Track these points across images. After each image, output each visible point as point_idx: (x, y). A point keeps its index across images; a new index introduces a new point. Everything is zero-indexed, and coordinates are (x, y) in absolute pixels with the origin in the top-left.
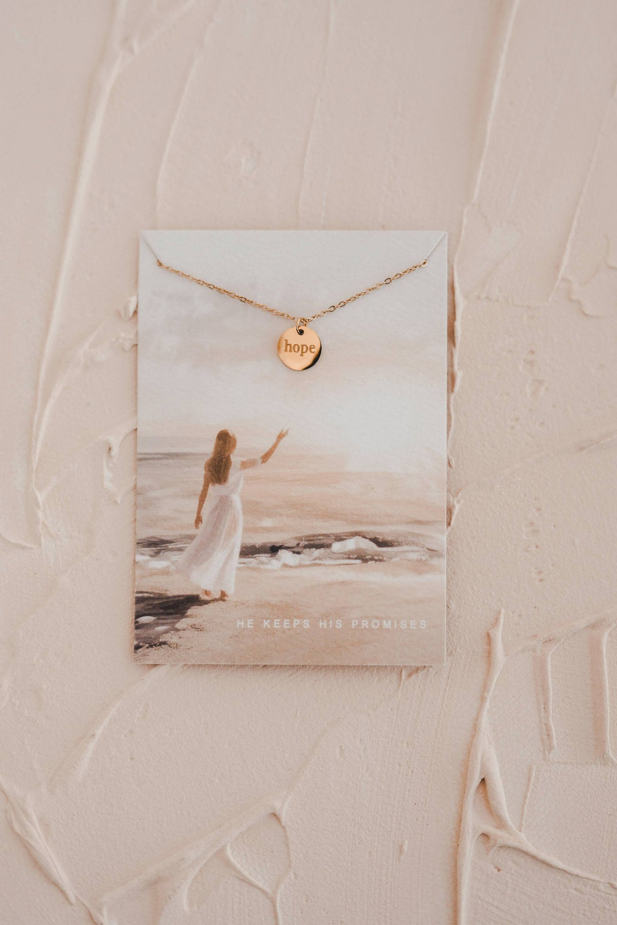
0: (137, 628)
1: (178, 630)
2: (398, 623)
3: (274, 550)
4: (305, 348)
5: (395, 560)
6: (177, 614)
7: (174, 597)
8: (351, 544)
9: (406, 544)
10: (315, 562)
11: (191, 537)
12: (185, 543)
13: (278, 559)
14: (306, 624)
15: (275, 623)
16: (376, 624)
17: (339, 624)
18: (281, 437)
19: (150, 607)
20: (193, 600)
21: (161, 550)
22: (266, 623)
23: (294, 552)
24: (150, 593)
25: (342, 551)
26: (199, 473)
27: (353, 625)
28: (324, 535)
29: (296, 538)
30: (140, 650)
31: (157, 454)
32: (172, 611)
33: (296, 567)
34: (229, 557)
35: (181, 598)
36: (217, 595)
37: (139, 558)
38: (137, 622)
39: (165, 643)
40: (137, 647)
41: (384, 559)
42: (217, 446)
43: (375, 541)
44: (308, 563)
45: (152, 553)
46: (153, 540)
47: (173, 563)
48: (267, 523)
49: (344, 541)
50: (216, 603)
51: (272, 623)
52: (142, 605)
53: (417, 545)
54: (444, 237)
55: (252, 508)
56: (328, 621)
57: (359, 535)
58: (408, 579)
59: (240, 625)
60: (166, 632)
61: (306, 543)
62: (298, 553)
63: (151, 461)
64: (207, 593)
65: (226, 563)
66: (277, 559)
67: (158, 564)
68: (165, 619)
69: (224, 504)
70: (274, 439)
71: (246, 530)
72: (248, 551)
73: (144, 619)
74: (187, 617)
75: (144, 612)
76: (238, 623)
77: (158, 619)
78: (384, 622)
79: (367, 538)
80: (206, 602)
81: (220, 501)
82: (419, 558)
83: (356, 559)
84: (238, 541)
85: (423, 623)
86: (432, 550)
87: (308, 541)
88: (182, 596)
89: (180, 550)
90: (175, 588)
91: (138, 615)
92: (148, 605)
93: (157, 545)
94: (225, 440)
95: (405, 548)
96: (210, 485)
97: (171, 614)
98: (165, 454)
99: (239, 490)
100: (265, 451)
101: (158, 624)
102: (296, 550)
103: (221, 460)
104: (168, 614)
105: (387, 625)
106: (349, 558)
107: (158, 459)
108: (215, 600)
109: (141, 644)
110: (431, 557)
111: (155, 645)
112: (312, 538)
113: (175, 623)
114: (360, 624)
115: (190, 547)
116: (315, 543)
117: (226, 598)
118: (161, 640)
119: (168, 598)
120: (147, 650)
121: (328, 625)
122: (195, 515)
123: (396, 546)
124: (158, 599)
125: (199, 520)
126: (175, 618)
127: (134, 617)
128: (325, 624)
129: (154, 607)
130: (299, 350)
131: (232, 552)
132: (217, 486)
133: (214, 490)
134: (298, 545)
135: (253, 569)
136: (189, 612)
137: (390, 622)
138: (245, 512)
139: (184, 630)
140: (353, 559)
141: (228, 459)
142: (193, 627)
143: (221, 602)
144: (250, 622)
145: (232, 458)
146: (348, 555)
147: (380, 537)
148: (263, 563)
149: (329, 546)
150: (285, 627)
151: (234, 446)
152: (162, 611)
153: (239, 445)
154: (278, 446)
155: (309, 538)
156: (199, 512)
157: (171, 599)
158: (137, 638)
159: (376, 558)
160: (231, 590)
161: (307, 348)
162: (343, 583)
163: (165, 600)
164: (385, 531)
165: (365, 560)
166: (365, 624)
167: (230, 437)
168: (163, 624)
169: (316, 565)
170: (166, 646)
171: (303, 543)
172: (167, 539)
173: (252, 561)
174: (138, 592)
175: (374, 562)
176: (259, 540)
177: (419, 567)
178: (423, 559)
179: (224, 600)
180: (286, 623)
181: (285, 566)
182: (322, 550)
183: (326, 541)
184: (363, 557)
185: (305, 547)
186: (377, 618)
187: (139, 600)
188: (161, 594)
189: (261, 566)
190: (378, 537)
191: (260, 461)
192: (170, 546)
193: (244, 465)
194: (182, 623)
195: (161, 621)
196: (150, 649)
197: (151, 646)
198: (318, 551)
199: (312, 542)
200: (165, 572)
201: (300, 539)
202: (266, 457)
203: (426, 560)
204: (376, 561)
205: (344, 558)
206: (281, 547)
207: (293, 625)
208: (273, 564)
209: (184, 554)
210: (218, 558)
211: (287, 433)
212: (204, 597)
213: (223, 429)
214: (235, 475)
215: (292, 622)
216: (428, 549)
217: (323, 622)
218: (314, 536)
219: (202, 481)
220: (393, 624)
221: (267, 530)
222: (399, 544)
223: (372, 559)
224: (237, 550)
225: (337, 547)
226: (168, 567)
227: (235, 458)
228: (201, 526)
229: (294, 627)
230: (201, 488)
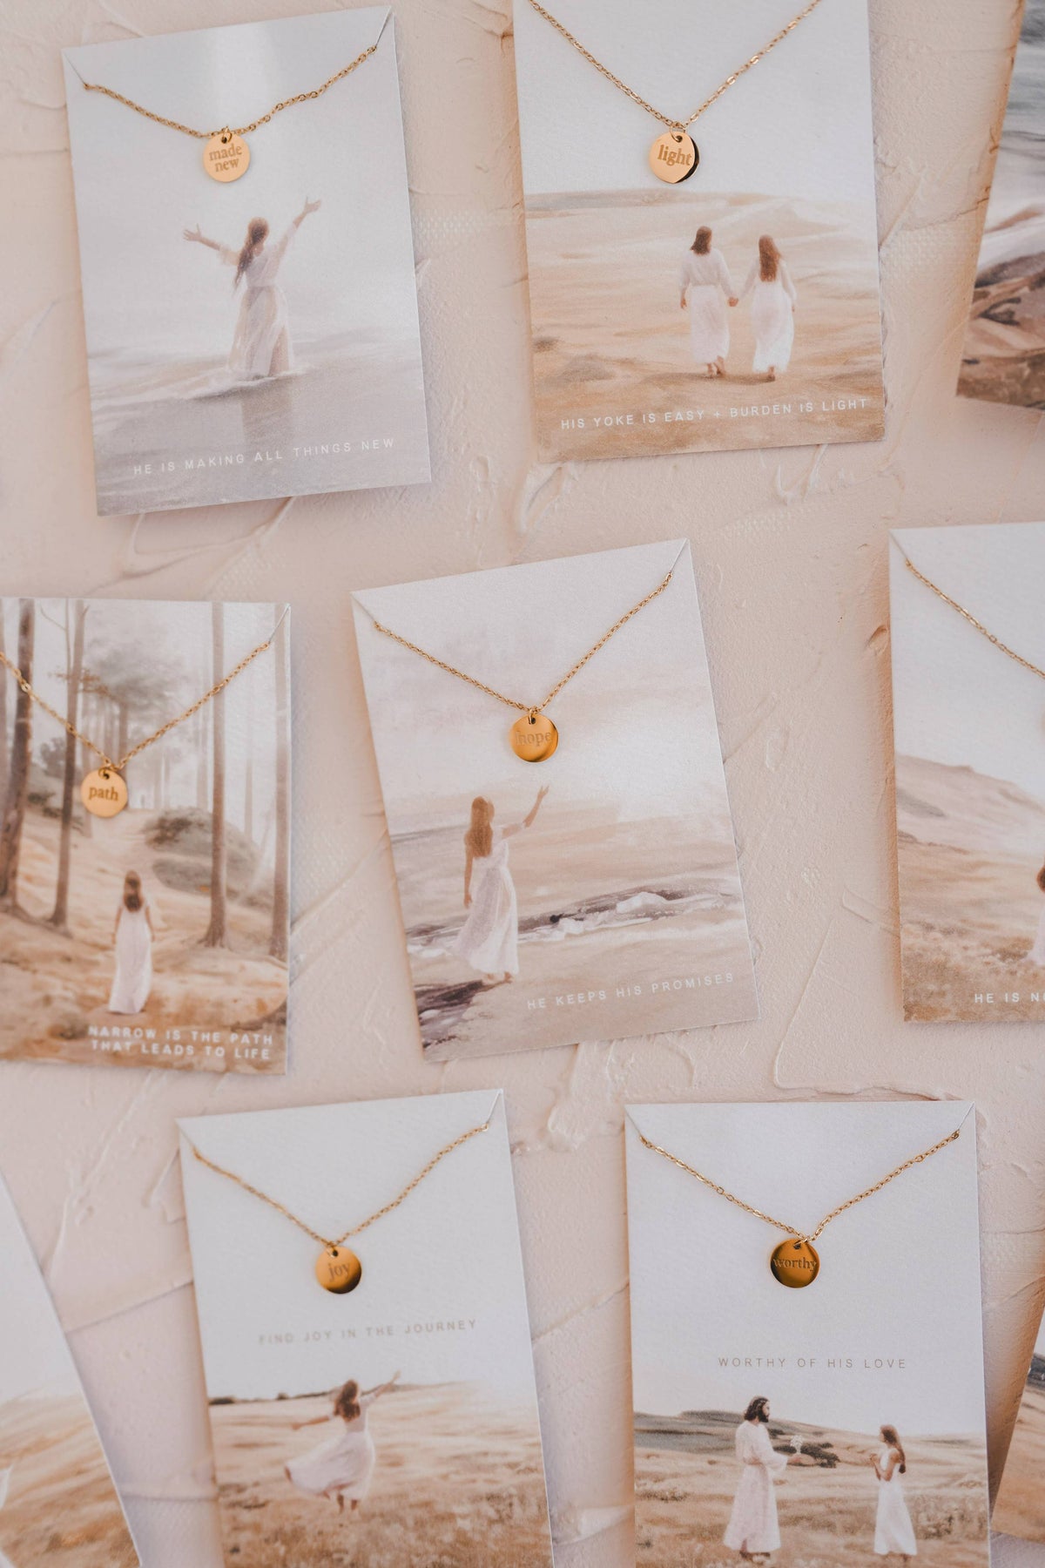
0: (422, 1024)
1: (465, 1021)
2: (702, 980)
3: (554, 919)
4: (540, 736)
5: (689, 911)
6: (460, 1003)
7: (456, 986)
8: (637, 902)
9: (698, 893)
10: (601, 926)
11: (463, 919)
12: (457, 926)
13: (561, 930)
14: (603, 995)
15: (569, 999)
16: (677, 985)
17: (638, 990)
18: (541, 795)
19: (432, 1000)
20: (476, 987)
21: (433, 937)
22: (559, 1001)
23: (576, 919)
24: (430, 985)
25: (629, 910)
26: (460, 848)
27: (654, 989)
28: (606, 896)
29: (576, 904)
30: (429, 1047)
31: (411, 834)
32: (456, 1001)
33: (581, 935)
34: (507, 934)
35: (463, 986)
36: (501, 978)
37: (411, 949)
38: (420, 1019)
39: (454, 1037)
40: (426, 1045)
41: (676, 912)
42: (474, 815)
43: (663, 894)
44: (593, 928)
45: (424, 942)
46: (423, 927)
47: (449, 949)
48: (542, 891)
49: (629, 900)
50: (501, 987)
51: (565, 999)
52: (423, 999)
53: (709, 892)
54: (686, 544)
55: (523, 878)
56: (626, 989)
57: (644, 891)
58: (706, 930)
59: (532, 1007)
60: (453, 1025)
61: (589, 907)
62: (582, 919)
63: (406, 843)
64: (490, 977)
65: (505, 942)
66: (559, 930)
67: (432, 953)
68: (450, 1011)
69: (492, 877)
70: (534, 800)
71: (520, 903)
72: (527, 926)
73: (427, 1014)
74: (473, 1005)
75: (426, 1006)
76: (529, 1004)
77: (443, 1012)
78: (687, 981)
79: (652, 892)
80: (491, 987)
81: (487, 875)
82: (714, 906)
83: (645, 917)
84: (513, 916)
85: (729, 976)
86: (727, 895)
87: (590, 905)
88: (464, 984)
89: (454, 934)
90: (456, 977)
91: (420, 1012)
92: (429, 998)
93: (427, 933)
94: (481, 808)
95: (698, 897)
96: (474, 860)
97: (456, 1004)
98: (419, 833)
99: (506, 860)
100: (528, 813)
101: (443, 1018)
102: (578, 916)
103: (481, 831)
104: (452, 1005)
105: (690, 983)
106: (638, 917)
107: (413, 839)
108: (500, 983)
109: (429, 1041)
110: (727, 903)
111: (444, 1040)
112: (594, 901)
113: (460, 1014)
114: (661, 987)
115: (464, 930)
116: (598, 907)
117: (511, 979)
118: (450, 1034)
119: (449, 988)
120: (436, 1047)
121: (626, 993)
122: (463, 895)
123: (687, 896)
124: (439, 990)
125: (468, 899)
126: (461, 1008)
127: (415, 1012)
128: (623, 992)
129: (436, 999)
130: (533, 740)
131: (509, 929)
132: (482, 859)
133: (480, 864)
134: (579, 911)
135: (535, 944)
136: (474, 1000)
137: (693, 981)
138: (515, 883)
139: (472, 1020)
140: (641, 917)
141: (488, 828)
142: (482, 1015)
143: (506, 984)
144: (541, 1002)
145: (493, 826)
146: (636, 914)
147: (668, 889)
148: (545, 936)
149: (613, 907)
150: (580, 1001)
151: (492, 812)
152: (445, 1003)
153: (497, 811)
154: (540, 807)
155: (590, 901)
156: (467, 891)
157: (452, 989)
158: (423, 1035)
159: (666, 912)
160: (514, 969)
161: (542, 736)
162: (635, 945)
163: (446, 991)
164: (671, 882)
165: (655, 917)
166: (666, 986)
167: (486, 804)
168: (449, 1017)
169: (602, 929)
170: (456, 1039)
171: (584, 909)
172: (438, 924)
173: (532, 936)
174: (417, 986)
175: (665, 917)
176: (537, 911)
177: (716, 916)
178: (719, 905)
179: (510, 982)
180: (580, 996)
181: (569, 935)
182: (607, 912)
183: (609, 902)
184: (651, 914)
185: (589, 911)
186: (678, 978)
187: (419, 995)
188: (441, 985)
189: (545, 940)
190: (665, 889)
191: (523, 826)
192: (442, 931)
193: (507, 832)
194: (469, 1013)
195: (446, 1014)
196: (440, 1045)
197: (440, 1042)
198: (602, 914)
199: (594, 906)
200: (442, 960)
201: (580, 904)
202: (529, 820)
203: (722, 907)
204: (667, 915)
205: (631, 919)
206: (560, 916)
207: (587, 998)
208: (556, 935)
209: (459, 938)
210: (495, 940)
211: (547, 790)
212: (487, 982)
213: (477, 796)
214: (499, 845)
215: (586, 994)
216: (722, 894)
217: (620, 990)
218: (596, 898)
219: (464, 856)
220: (696, 982)
221: (543, 899)
222: (689, 894)
223: (663, 915)
224: (515, 926)
225: (622, 907)
226: (443, 954)
227: (496, 826)
228: (473, 905)
229: (590, 1000)
230: (464, 864)
